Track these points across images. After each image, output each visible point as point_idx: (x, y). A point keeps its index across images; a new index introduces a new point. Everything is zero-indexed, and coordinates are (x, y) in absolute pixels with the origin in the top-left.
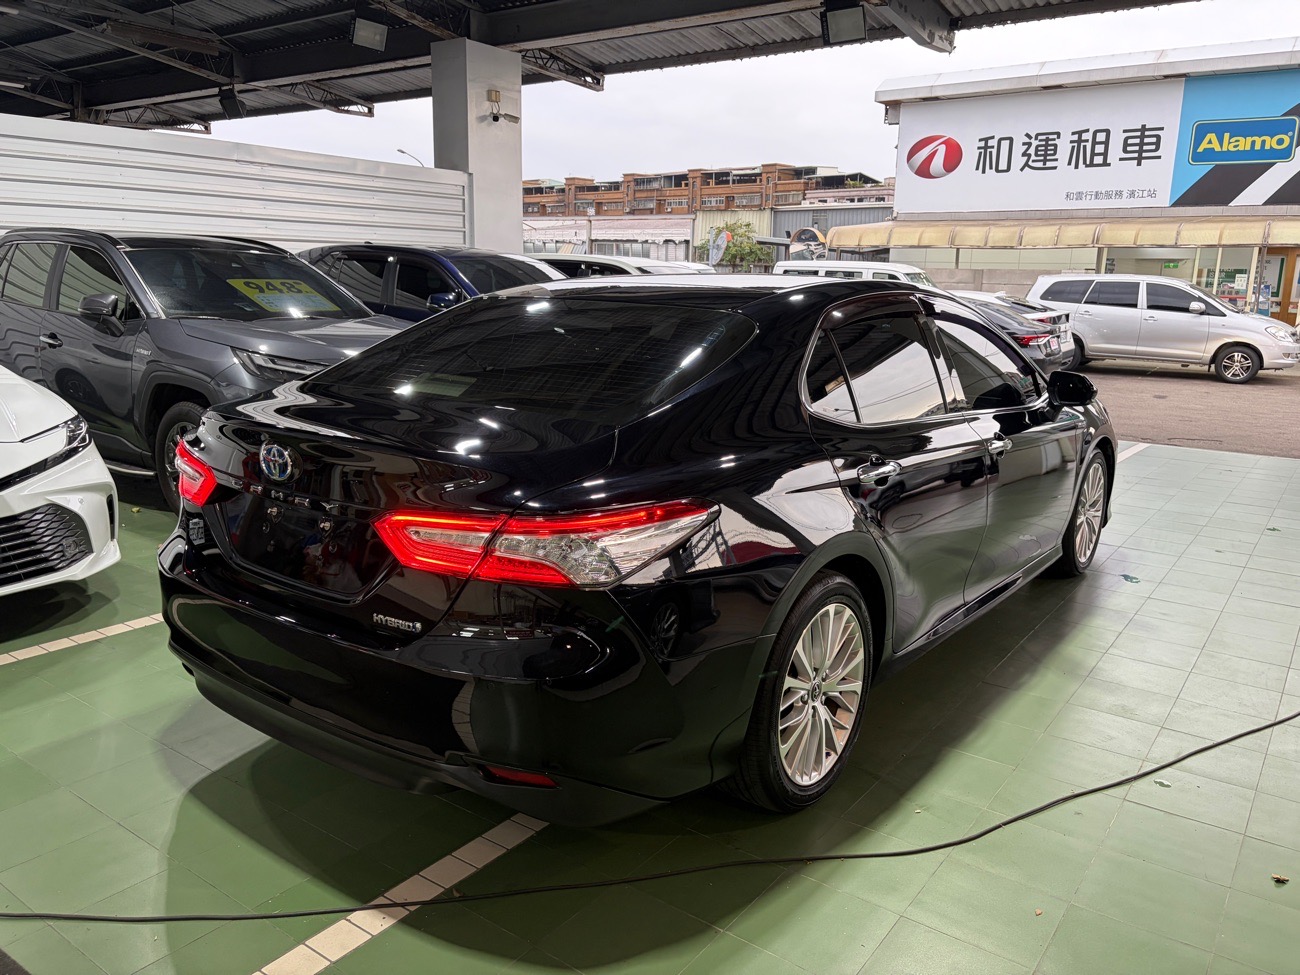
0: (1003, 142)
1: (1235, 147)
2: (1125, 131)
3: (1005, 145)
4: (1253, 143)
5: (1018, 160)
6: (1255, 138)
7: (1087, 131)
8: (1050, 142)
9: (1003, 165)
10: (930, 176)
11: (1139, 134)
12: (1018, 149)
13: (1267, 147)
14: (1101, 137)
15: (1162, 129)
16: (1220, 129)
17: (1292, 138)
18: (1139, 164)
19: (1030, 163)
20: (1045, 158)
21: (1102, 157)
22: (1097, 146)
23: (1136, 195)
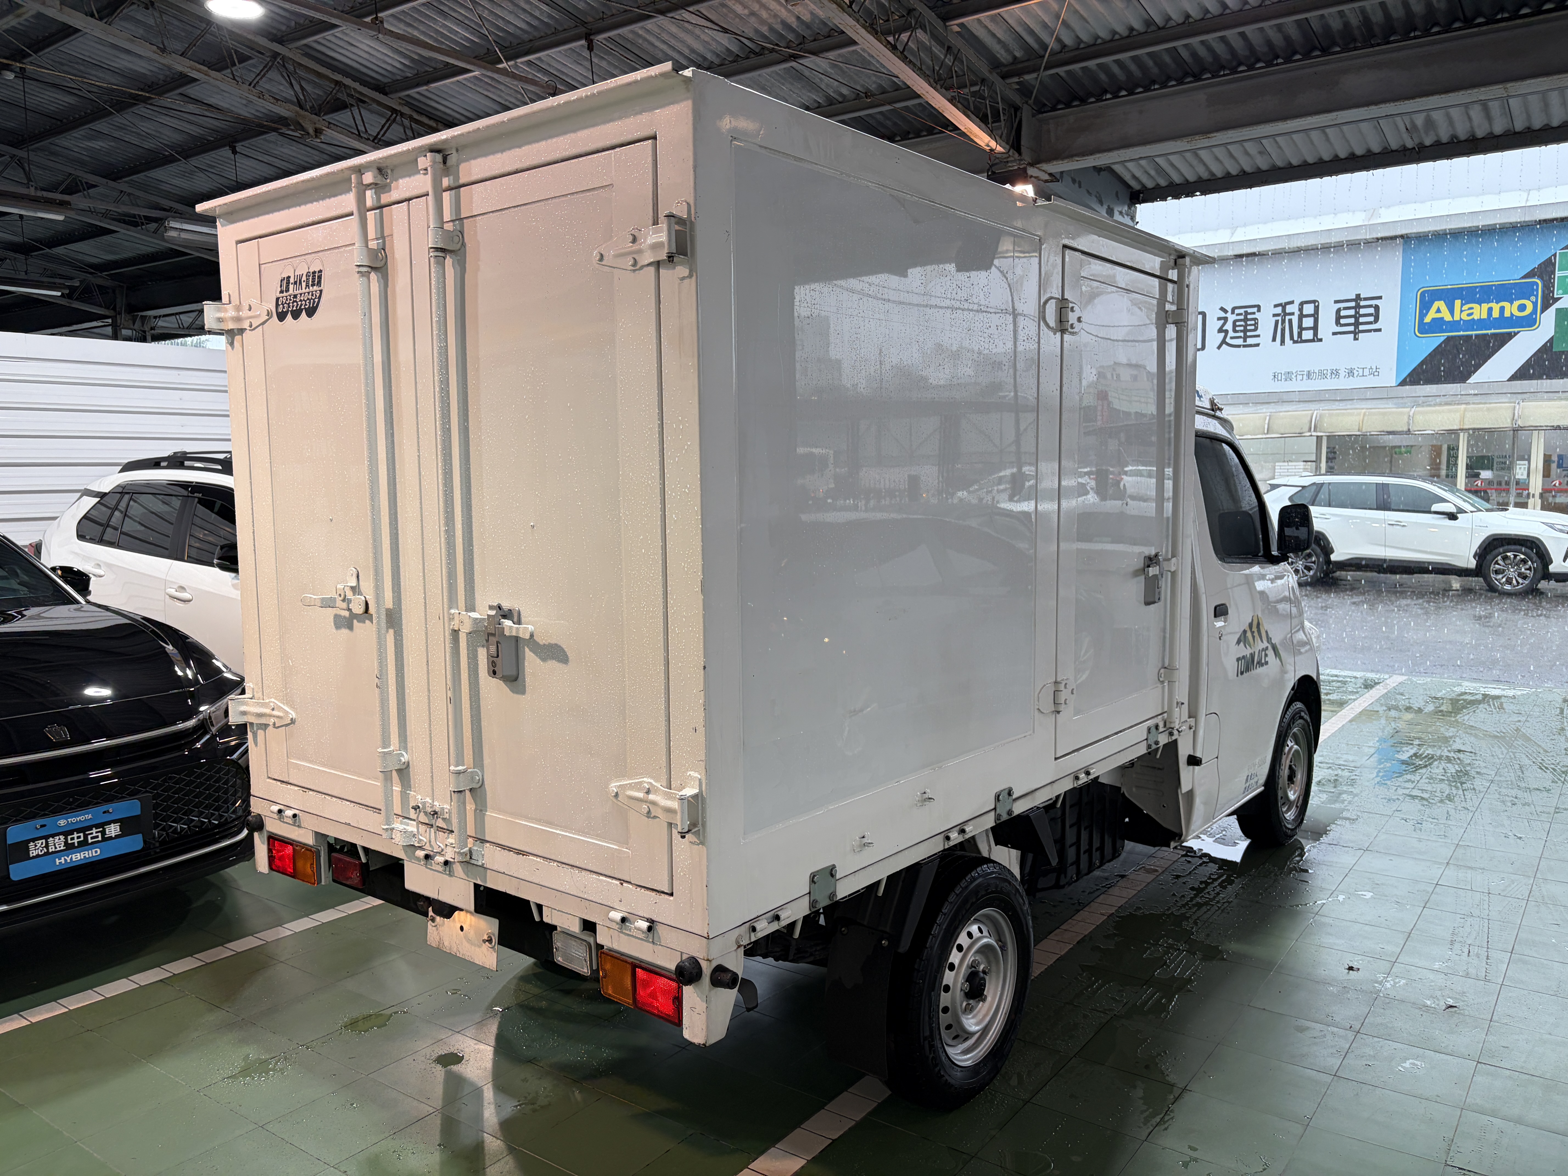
1: (1468, 315)
2: (1336, 302)
4: (1490, 310)
5: (1214, 338)
6: (1491, 305)
7: (1292, 302)
8: (1249, 317)
11: (1353, 304)
12: (1213, 325)
13: (1507, 314)
15: (1379, 298)
16: (1449, 296)
17: (1535, 303)
18: (1356, 338)
19: (1228, 340)
20: (1245, 334)
21: (1311, 332)
22: (1304, 319)
23: (1356, 373)
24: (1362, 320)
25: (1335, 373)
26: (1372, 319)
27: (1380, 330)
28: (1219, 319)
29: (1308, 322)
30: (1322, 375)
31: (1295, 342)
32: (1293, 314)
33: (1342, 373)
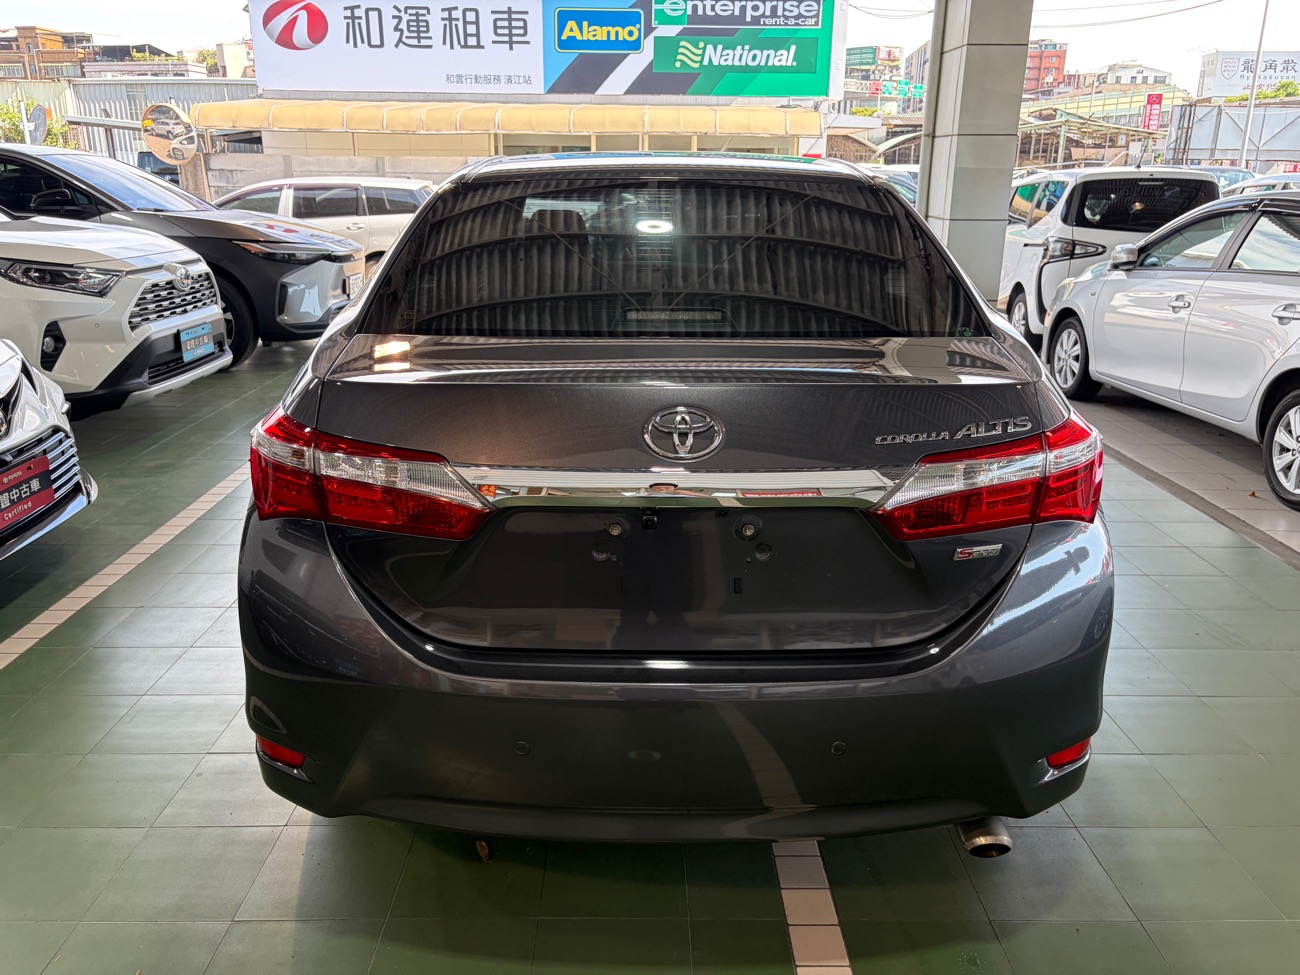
0: (370, 13)
1: (594, 36)
2: (493, 12)
3: (374, 15)
4: (609, 32)
5: (391, 37)
6: (610, 28)
7: (456, 8)
8: (421, 18)
9: (376, 40)
10: (295, 48)
11: (506, 16)
12: (389, 24)
13: (621, 38)
14: (471, 17)
15: (526, 13)
16: (580, 17)
17: (639, 30)
18: (511, 48)
19: (404, 39)
20: (419, 35)
21: (475, 38)
22: (468, 26)
23: (513, 81)
24: (514, 31)
25: (497, 79)
26: (521, 31)
27: (528, 43)
28: (394, 17)
29: (471, 29)
30: (487, 80)
31: (462, 47)
32: (457, 19)
33: (503, 80)
